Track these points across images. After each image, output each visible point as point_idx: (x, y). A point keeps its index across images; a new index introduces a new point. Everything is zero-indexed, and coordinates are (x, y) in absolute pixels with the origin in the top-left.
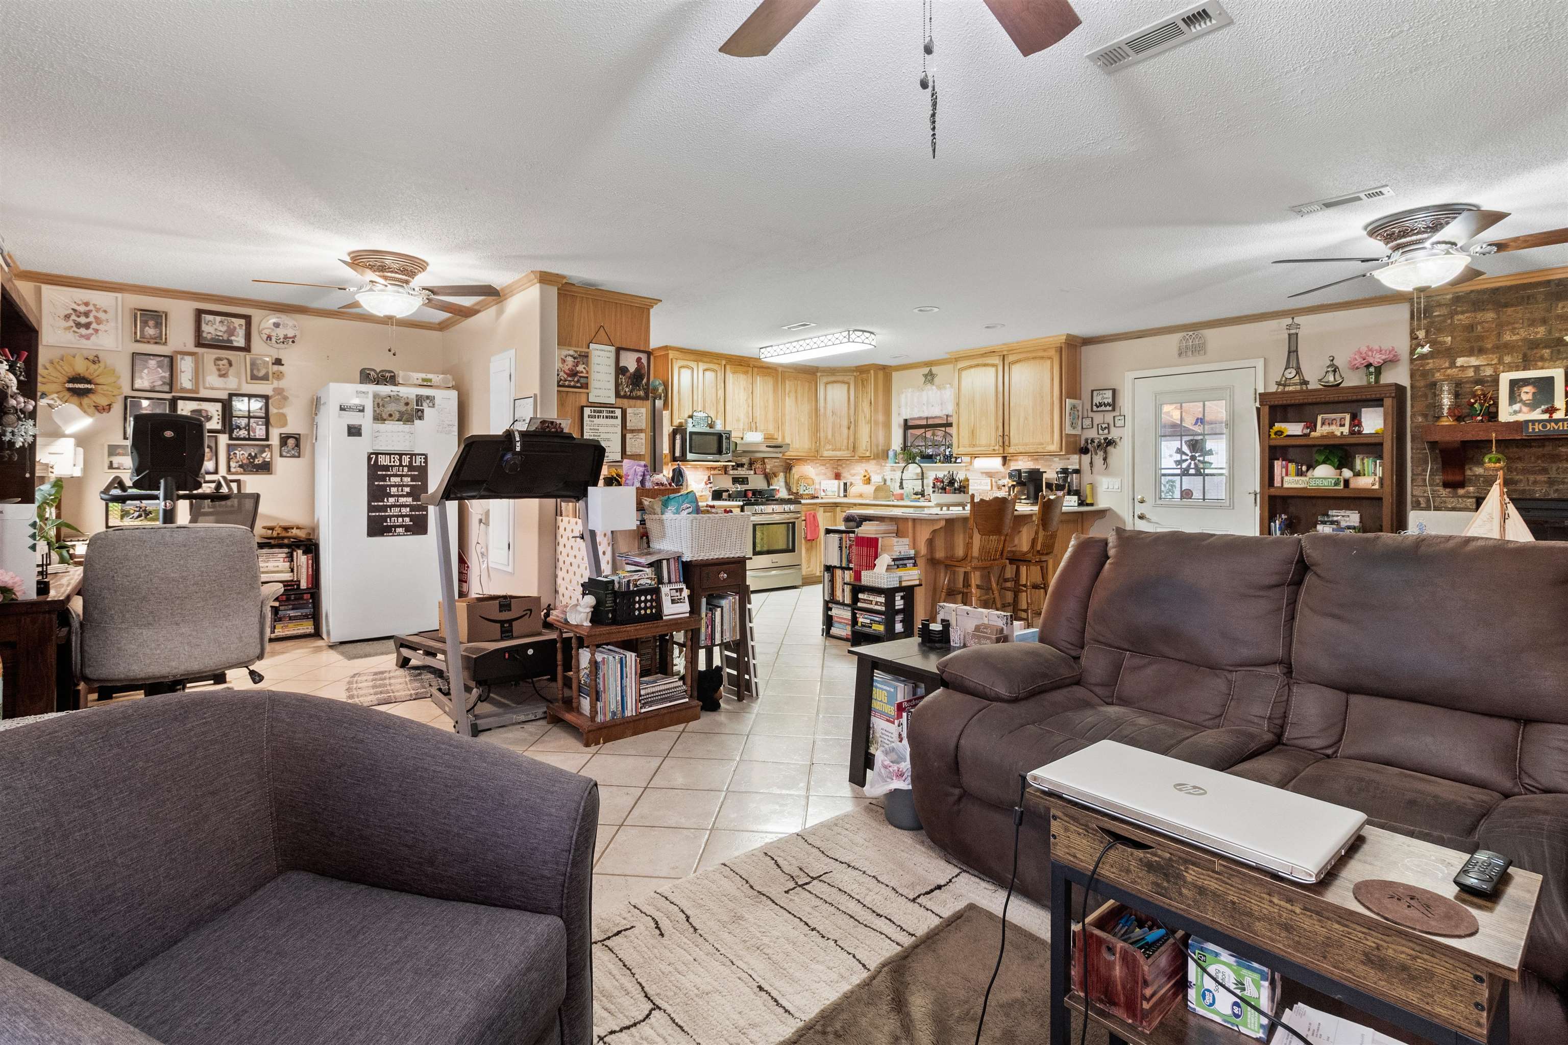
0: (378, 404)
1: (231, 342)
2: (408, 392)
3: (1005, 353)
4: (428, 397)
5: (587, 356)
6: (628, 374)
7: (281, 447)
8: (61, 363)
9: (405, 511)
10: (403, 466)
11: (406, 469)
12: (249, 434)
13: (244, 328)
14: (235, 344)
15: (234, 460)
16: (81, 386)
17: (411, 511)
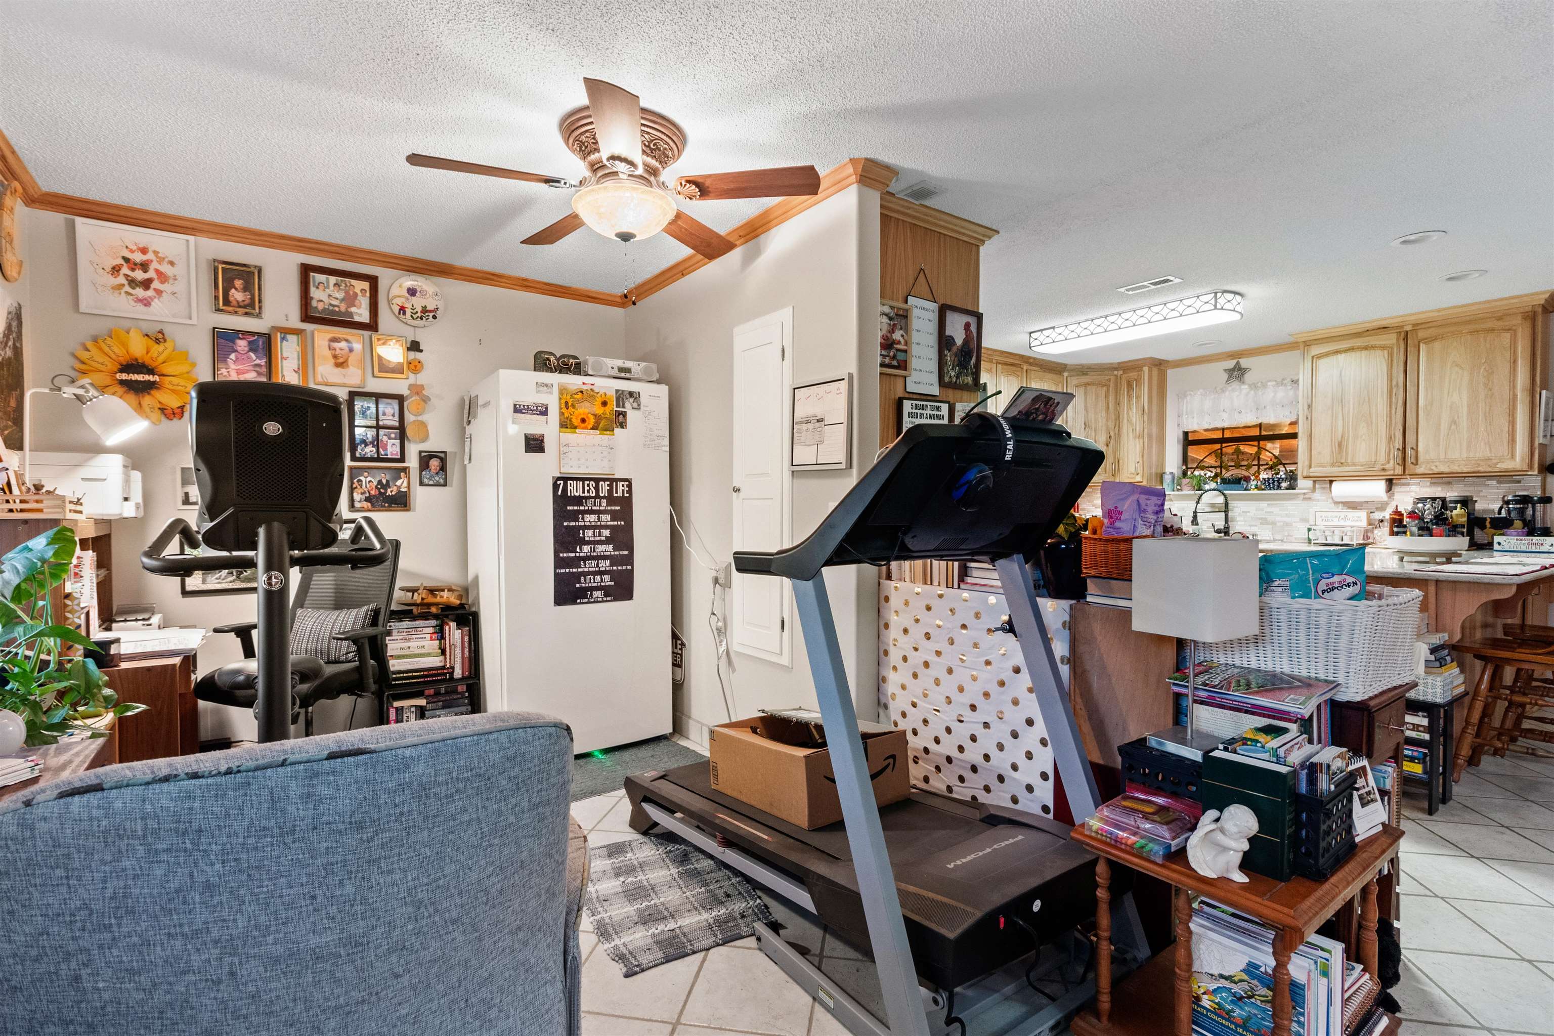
0: (567, 403)
1: (351, 315)
2: (607, 386)
3: (1409, 328)
4: (631, 394)
5: (906, 317)
6: (954, 349)
7: (421, 471)
8: (109, 340)
9: (605, 565)
10: (601, 498)
11: (604, 502)
12: (378, 451)
13: (368, 294)
14: (357, 319)
15: (359, 490)
16: (139, 377)
17: (611, 565)
